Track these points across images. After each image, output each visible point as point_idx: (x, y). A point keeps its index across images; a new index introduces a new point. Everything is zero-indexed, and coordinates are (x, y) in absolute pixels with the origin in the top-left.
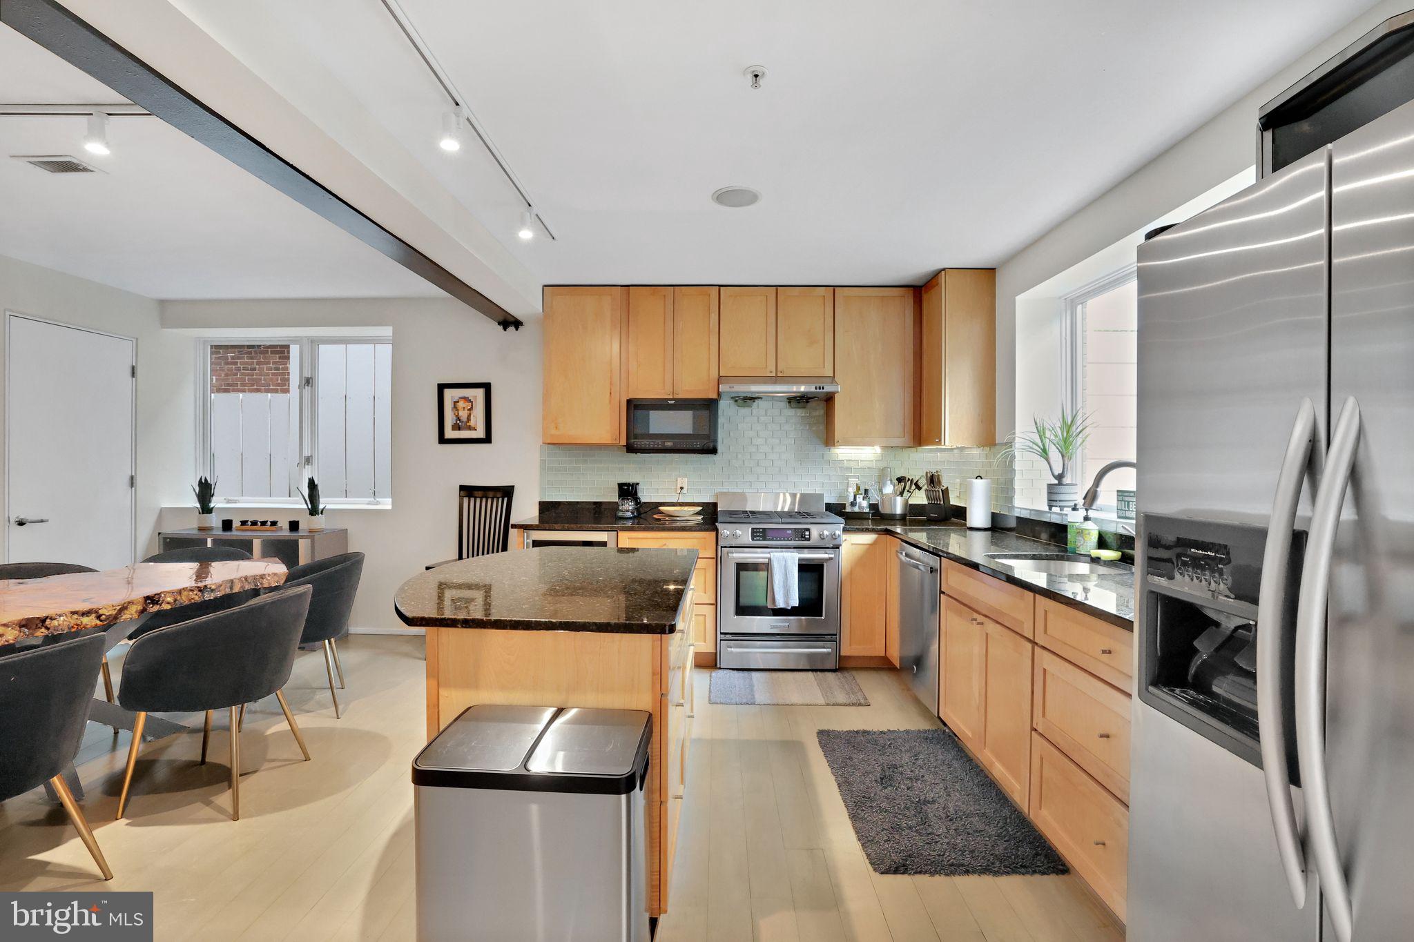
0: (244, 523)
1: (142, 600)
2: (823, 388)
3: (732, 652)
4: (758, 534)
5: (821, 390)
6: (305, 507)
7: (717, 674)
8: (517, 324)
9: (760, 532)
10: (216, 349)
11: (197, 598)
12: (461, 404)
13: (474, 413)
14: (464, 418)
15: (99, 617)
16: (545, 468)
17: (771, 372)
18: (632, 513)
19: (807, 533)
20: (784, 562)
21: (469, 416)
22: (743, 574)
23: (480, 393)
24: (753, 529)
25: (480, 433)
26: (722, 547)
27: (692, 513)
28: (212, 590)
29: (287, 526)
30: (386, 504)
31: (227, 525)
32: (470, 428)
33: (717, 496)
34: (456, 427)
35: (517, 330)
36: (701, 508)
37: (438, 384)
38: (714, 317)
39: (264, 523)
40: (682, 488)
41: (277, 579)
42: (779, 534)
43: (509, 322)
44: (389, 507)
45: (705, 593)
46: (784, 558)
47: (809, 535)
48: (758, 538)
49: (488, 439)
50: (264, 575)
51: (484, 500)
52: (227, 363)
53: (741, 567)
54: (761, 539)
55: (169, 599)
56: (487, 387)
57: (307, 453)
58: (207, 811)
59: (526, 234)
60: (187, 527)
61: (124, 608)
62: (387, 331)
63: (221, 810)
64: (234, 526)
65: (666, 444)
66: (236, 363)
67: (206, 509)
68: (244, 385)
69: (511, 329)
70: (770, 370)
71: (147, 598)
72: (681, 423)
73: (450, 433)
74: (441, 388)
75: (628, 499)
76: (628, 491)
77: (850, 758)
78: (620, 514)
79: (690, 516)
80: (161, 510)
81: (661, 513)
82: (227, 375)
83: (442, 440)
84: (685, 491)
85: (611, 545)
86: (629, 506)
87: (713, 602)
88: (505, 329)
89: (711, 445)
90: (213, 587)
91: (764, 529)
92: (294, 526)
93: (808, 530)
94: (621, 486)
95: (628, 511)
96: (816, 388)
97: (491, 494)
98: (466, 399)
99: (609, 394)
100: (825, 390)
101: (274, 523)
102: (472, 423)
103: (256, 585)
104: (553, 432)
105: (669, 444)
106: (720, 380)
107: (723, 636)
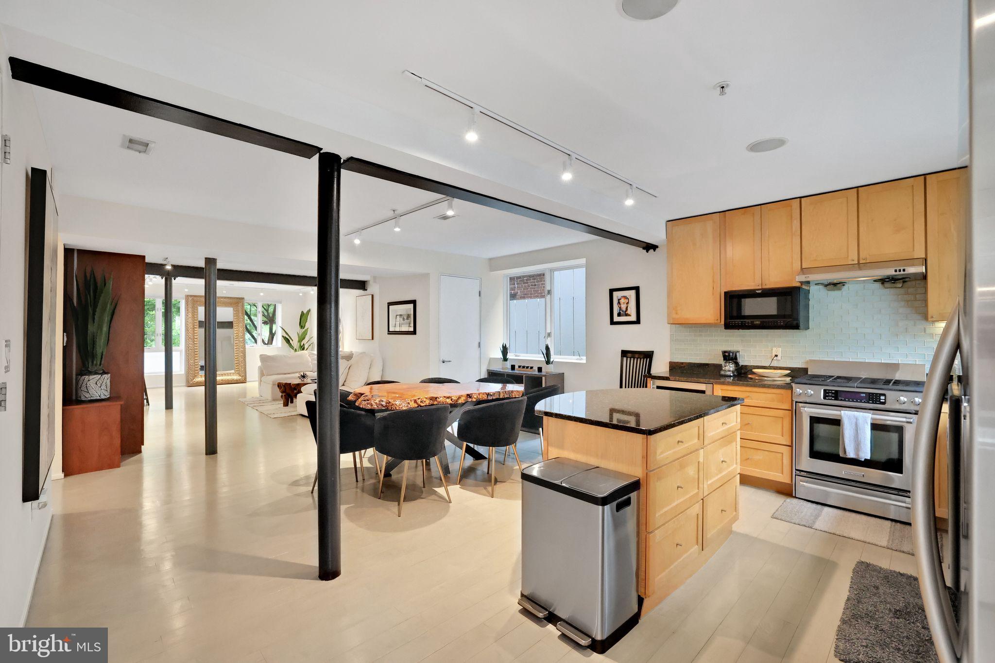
0: (519, 367)
1: (466, 395)
2: (904, 270)
3: (805, 486)
4: (830, 394)
5: (902, 272)
6: (544, 360)
7: (790, 501)
8: (654, 247)
9: (833, 393)
10: (512, 279)
11: (485, 398)
12: (622, 301)
13: (629, 305)
14: (624, 309)
15: (452, 400)
16: (673, 340)
17: (853, 260)
18: (733, 372)
19: (882, 398)
20: (855, 420)
21: (627, 308)
22: (816, 425)
23: (633, 293)
24: (825, 390)
25: (633, 318)
26: (796, 402)
27: (779, 375)
28: (491, 395)
29: (537, 370)
30: (583, 360)
31: (513, 367)
32: (627, 315)
33: (807, 362)
34: (619, 315)
35: (654, 251)
36: (789, 372)
37: (610, 289)
38: (796, 223)
39: (527, 367)
40: (776, 356)
41: (518, 394)
42: (853, 397)
43: (649, 247)
44: (584, 361)
45: (783, 436)
46: (854, 416)
47: (885, 399)
48: (830, 398)
49: (638, 322)
50: (513, 391)
51: (632, 359)
52: (524, 283)
53: (814, 420)
54: (833, 398)
55: (475, 397)
56: (637, 289)
57: (548, 331)
58: (484, 491)
59: (629, 202)
60: (498, 367)
61: (459, 398)
62: (583, 261)
63: (488, 492)
64: (516, 368)
65: (755, 323)
66: (528, 283)
67: (505, 359)
68: (531, 294)
69: (651, 251)
70: (853, 258)
71: (468, 395)
72: (769, 307)
73: (616, 319)
74: (612, 291)
75: (730, 363)
76: (729, 357)
77: (877, 588)
78: (722, 373)
79: (779, 377)
80: (490, 359)
81: (754, 373)
82: (524, 289)
83: (613, 323)
84: (779, 358)
85: (708, 392)
86: (730, 367)
87: (789, 444)
88: (647, 252)
89: (795, 322)
90: (492, 394)
91: (837, 391)
92: (540, 369)
93: (884, 395)
94: (724, 352)
95: (729, 371)
96: (896, 271)
97: (637, 356)
98: (625, 297)
99: (712, 289)
100: (906, 272)
101: (532, 368)
102: (628, 312)
103: (510, 396)
104: (674, 316)
105: (757, 322)
106: (803, 270)
107: (797, 472)
